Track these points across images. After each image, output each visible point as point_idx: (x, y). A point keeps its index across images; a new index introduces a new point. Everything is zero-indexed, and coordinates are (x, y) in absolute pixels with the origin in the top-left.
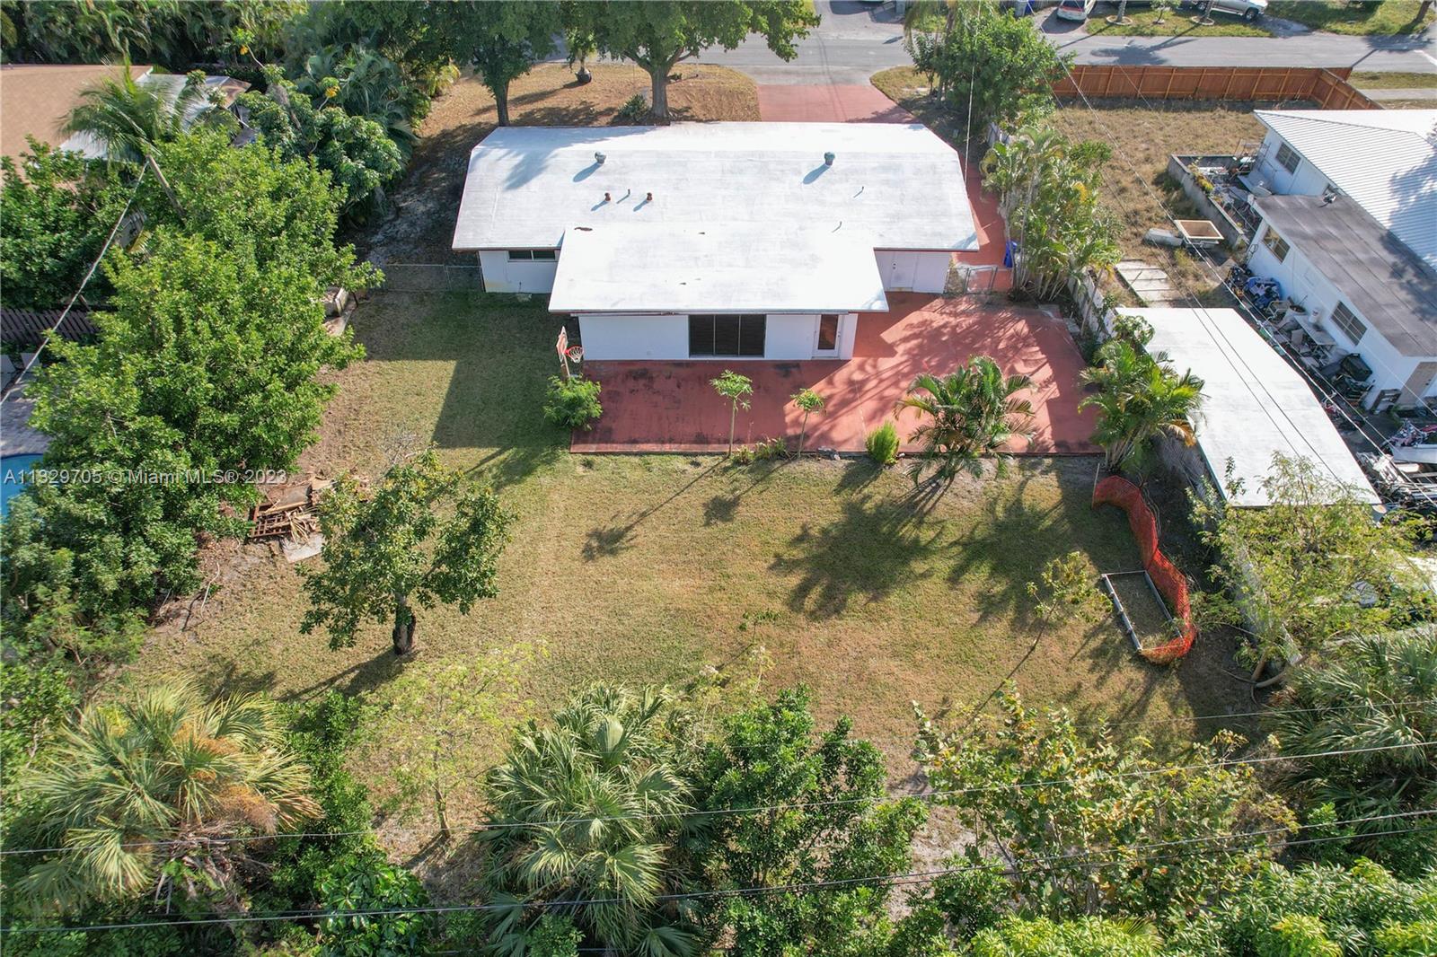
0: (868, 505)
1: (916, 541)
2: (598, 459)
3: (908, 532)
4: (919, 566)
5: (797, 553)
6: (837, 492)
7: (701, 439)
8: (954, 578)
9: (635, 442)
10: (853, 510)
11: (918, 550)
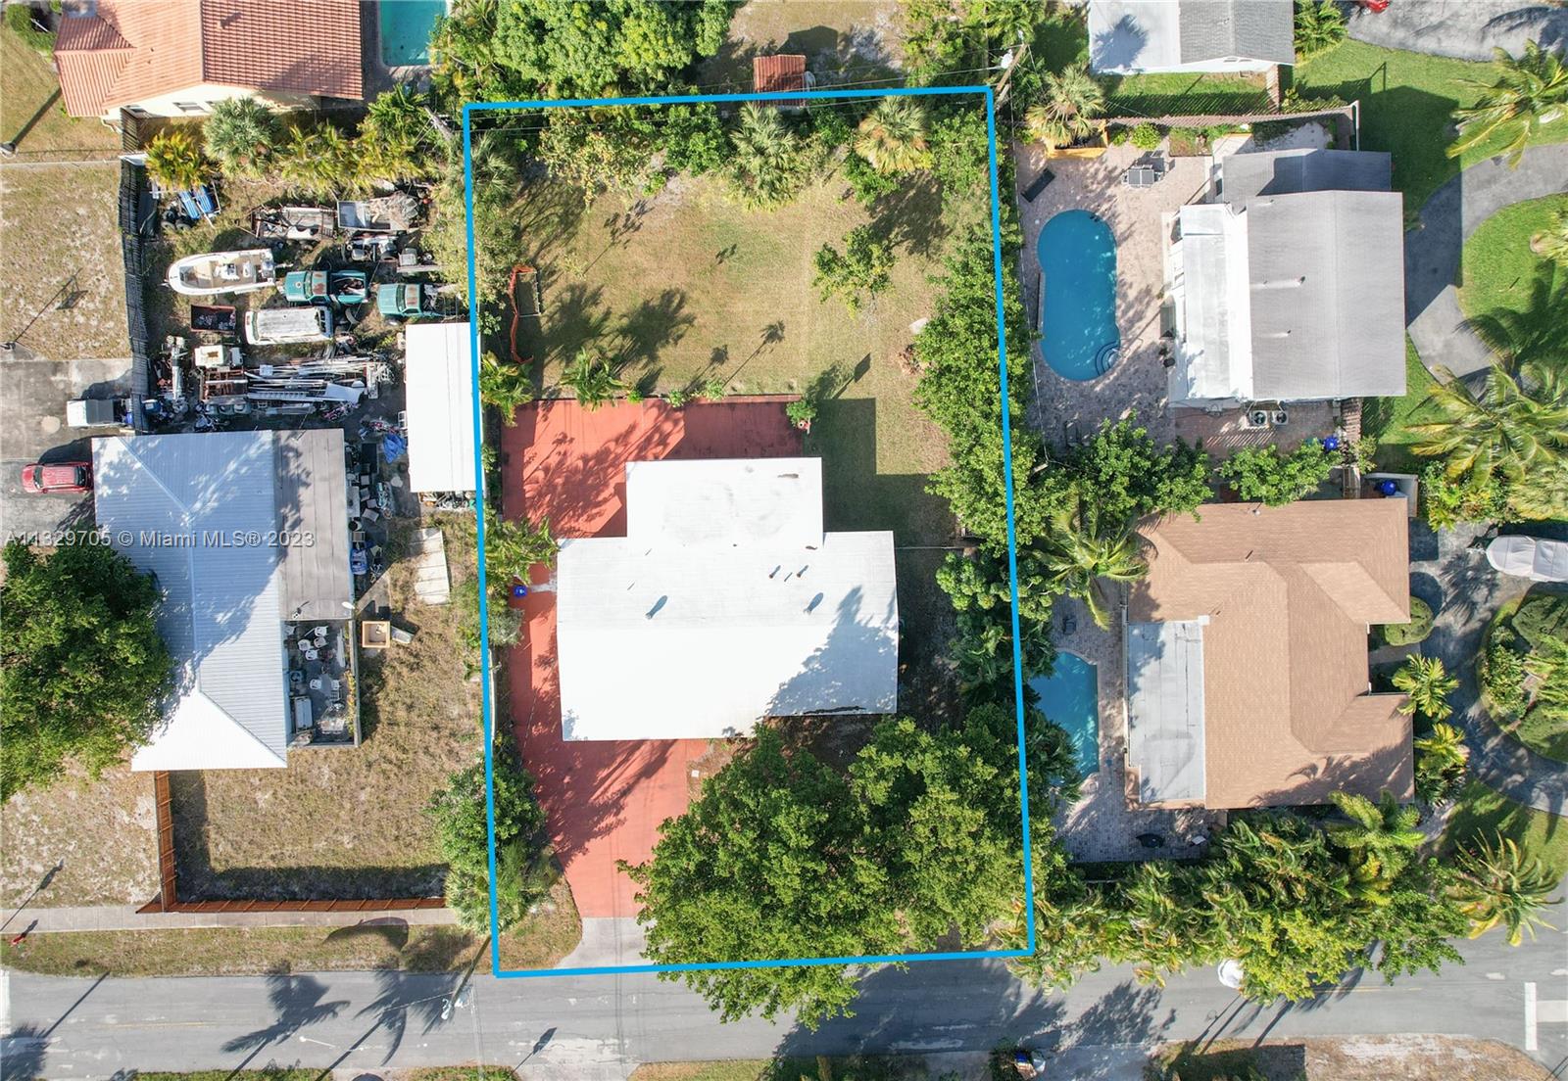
0: (644, 361)
1: (624, 337)
2: (786, 391)
3: (628, 343)
4: (625, 321)
5: (683, 327)
6: (661, 369)
7: (732, 406)
8: (607, 315)
9: (768, 403)
10: (653, 358)
11: (623, 332)
